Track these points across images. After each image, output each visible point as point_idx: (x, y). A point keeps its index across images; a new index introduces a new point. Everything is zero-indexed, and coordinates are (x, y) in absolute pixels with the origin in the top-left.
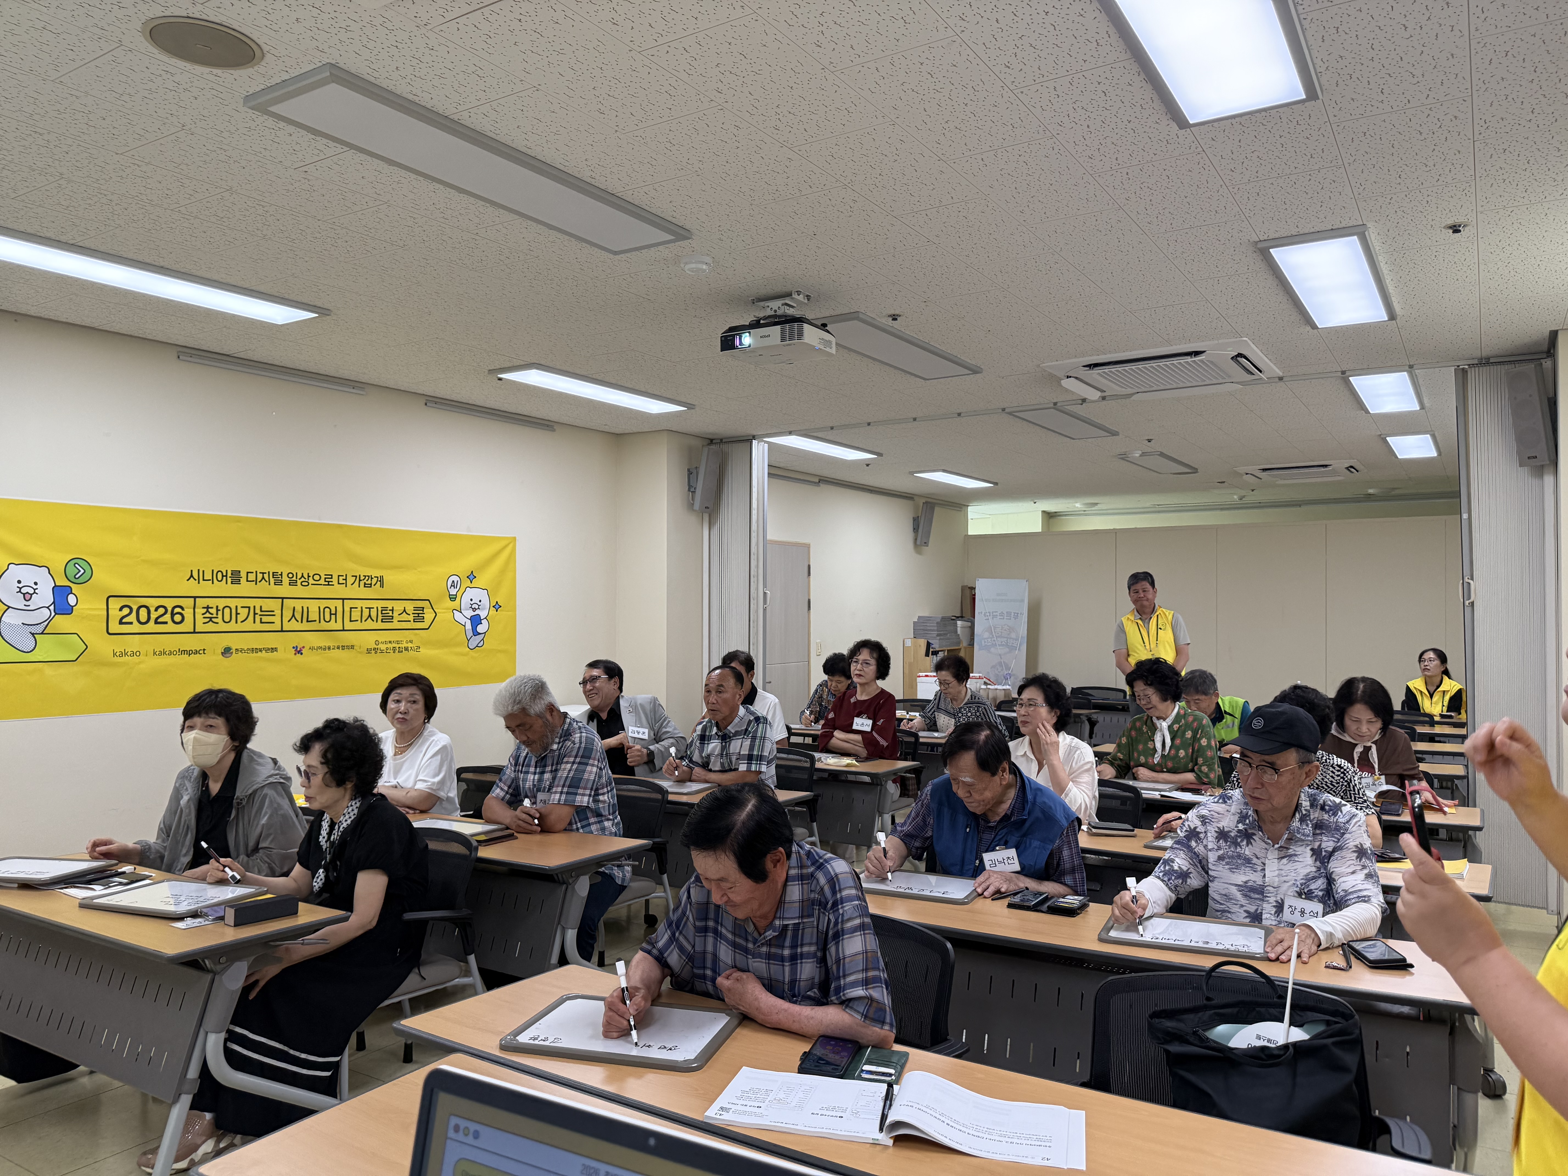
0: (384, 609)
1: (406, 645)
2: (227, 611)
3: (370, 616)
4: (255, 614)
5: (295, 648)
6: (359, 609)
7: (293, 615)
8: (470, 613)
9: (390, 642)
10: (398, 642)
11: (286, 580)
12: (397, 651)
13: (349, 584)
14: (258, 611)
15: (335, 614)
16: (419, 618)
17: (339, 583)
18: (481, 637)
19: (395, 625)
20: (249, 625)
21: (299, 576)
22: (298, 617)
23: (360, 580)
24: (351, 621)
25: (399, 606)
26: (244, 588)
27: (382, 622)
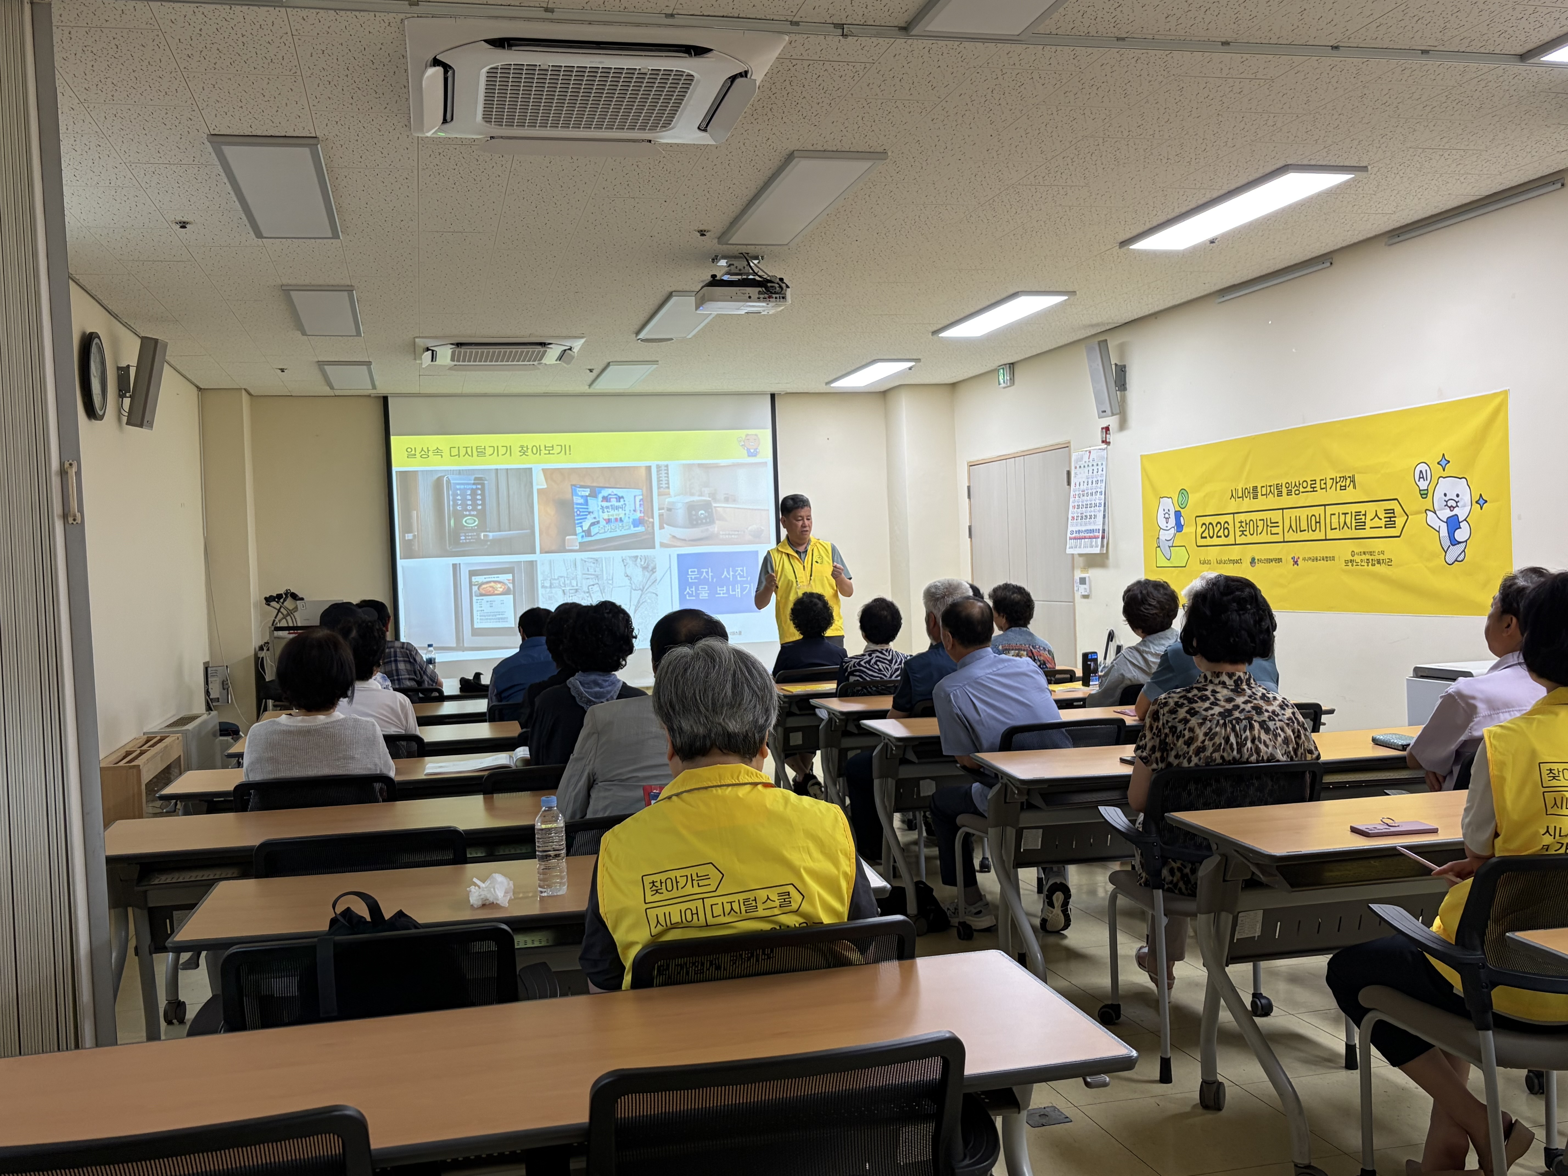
0: (1358, 513)
1: (1377, 557)
2: (1251, 522)
3: (1345, 523)
4: (1267, 526)
5: (1293, 558)
6: (1337, 515)
7: (1291, 526)
8: (1447, 513)
9: (1364, 553)
10: (1371, 553)
11: (1284, 491)
12: (1370, 564)
13: (1328, 486)
14: (1269, 523)
15: (1319, 522)
16: (1390, 523)
17: (1321, 489)
18: (1461, 547)
19: (1367, 533)
20: (1264, 538)
21: (1293, 486)
22: (1294, 527)
23: (1337, 483)
24: (1332, 529)
25: (1371, 509)
26: (1262, 502)
27: (1356, 529)
